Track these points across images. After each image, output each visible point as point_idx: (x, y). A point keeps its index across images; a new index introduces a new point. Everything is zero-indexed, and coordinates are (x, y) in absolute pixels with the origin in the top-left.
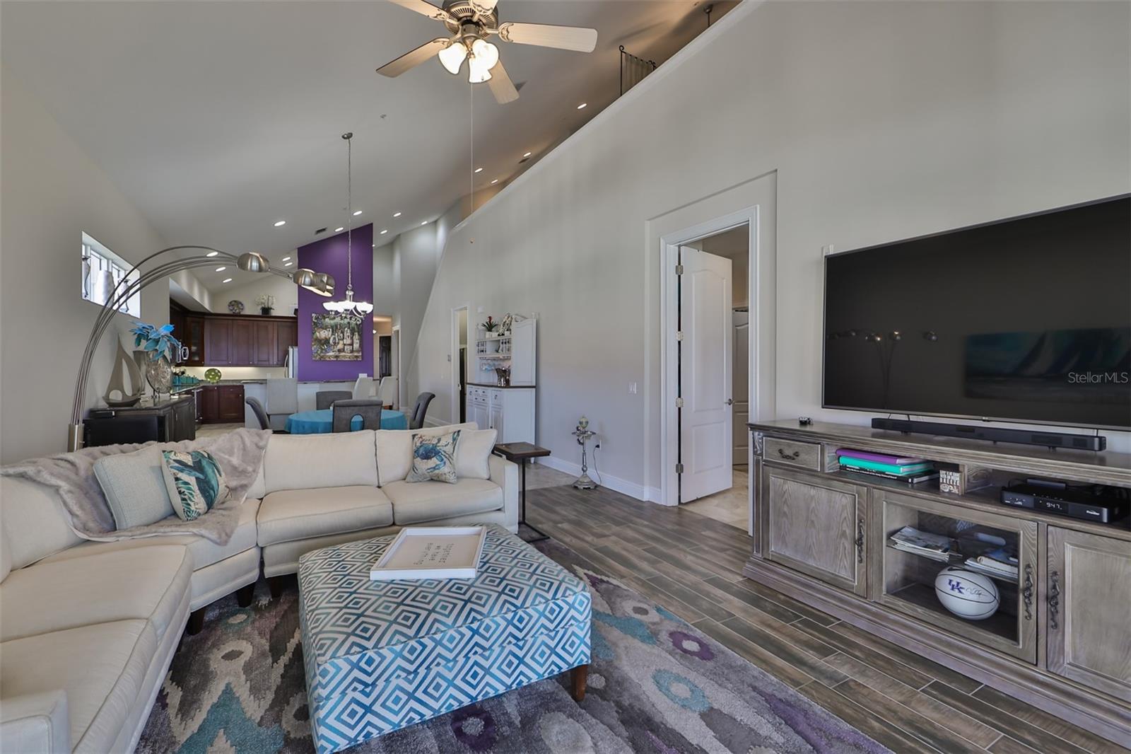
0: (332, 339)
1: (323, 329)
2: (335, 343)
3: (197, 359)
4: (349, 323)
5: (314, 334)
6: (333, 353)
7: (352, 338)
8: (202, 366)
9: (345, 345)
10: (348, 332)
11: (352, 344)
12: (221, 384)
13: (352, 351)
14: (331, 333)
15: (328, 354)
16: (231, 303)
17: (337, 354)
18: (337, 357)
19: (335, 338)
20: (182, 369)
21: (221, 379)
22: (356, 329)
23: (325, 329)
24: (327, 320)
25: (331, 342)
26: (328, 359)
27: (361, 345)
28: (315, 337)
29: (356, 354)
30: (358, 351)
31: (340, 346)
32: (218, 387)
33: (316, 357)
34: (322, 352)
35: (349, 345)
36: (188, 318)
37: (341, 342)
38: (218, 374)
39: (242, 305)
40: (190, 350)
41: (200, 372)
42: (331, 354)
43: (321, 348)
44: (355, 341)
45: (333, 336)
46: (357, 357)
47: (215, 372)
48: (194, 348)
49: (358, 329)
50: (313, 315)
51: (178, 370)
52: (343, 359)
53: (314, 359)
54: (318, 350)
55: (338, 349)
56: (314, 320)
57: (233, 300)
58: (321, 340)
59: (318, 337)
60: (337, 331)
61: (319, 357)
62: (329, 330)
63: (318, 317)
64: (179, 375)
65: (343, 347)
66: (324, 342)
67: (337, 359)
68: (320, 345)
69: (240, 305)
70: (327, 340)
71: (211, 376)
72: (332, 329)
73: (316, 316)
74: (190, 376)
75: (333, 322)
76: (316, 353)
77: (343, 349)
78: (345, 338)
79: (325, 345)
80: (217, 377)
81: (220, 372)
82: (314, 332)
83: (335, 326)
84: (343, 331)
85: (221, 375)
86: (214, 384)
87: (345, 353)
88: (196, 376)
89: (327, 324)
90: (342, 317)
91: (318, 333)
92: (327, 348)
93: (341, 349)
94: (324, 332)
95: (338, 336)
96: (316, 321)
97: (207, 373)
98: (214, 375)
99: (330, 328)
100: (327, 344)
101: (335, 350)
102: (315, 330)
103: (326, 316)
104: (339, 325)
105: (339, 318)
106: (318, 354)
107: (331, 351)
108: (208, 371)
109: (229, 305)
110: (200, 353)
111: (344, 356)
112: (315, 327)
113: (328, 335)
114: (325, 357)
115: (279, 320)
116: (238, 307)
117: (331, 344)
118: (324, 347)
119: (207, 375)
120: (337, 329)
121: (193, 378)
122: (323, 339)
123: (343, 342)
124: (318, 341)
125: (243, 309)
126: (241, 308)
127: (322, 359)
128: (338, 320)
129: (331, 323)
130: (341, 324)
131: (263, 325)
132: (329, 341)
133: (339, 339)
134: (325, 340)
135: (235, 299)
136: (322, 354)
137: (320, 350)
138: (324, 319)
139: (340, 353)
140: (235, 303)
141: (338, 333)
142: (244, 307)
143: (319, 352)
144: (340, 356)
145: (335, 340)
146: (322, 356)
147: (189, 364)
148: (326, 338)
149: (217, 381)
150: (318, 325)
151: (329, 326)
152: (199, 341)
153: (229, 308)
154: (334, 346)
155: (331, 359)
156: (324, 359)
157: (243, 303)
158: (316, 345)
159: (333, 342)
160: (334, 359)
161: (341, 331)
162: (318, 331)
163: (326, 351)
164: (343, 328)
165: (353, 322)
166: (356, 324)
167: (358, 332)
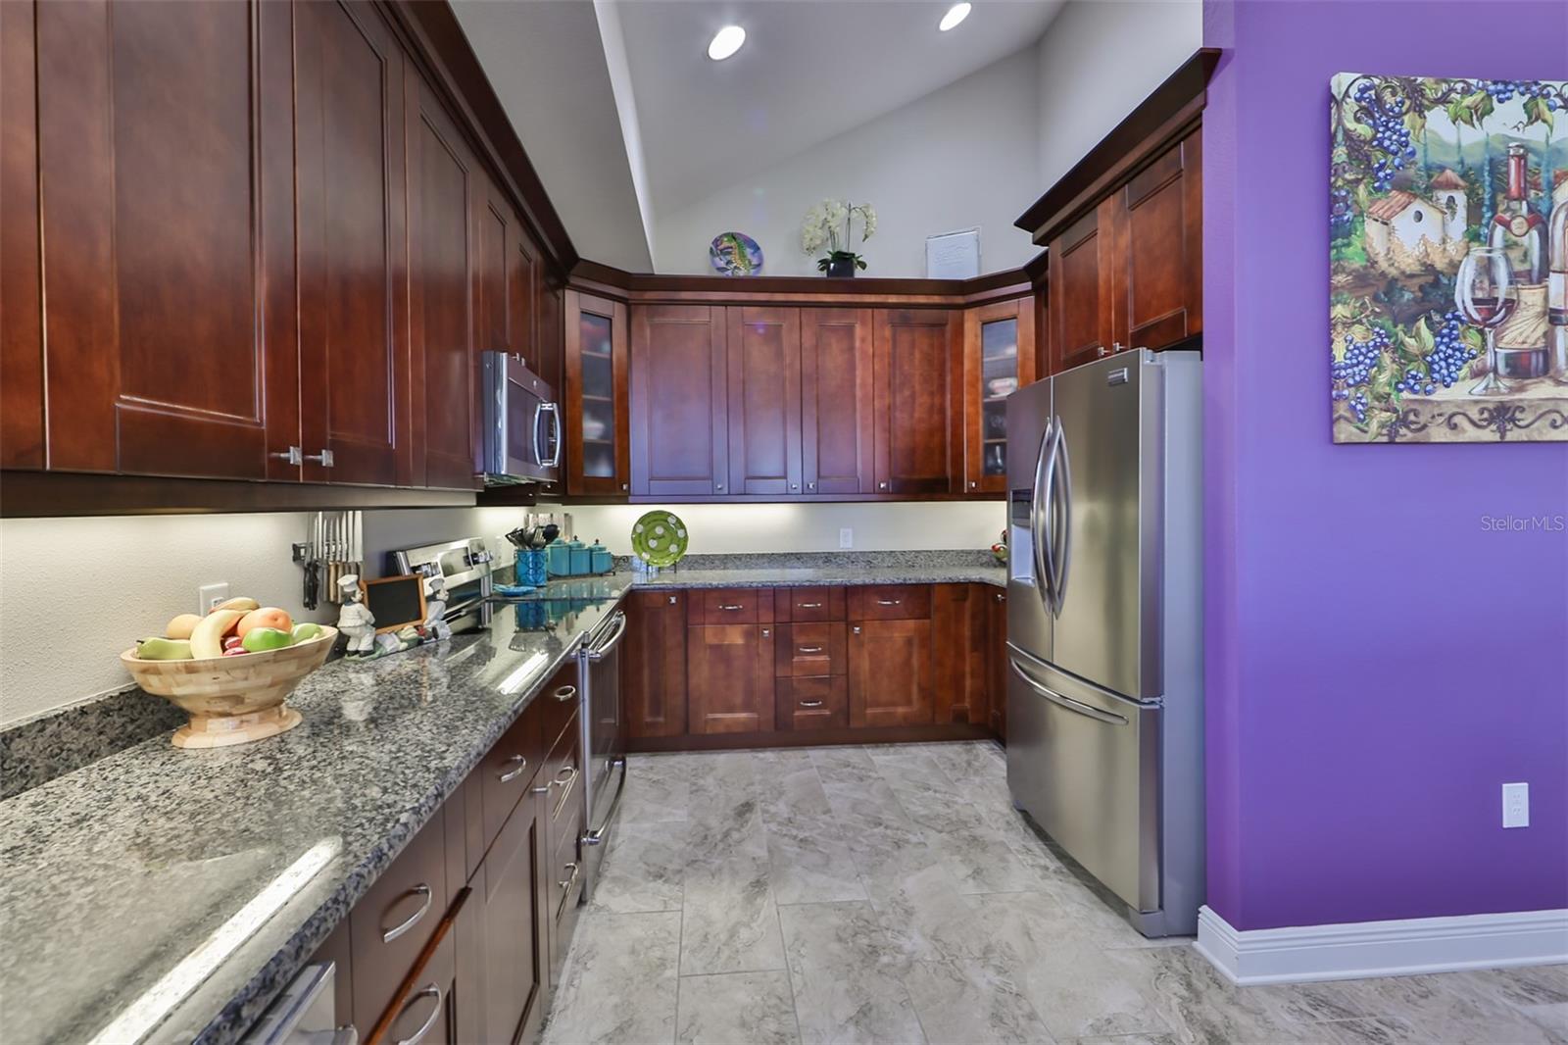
0: (1467, 274)
1: (1405, 187)
2: (1487, 304)
3: (603, 471)
6: (1479, 386)
8: (623, 499)
9: (1554, 318)
12: (688, 578)
14: (1459, 224)
15: (1441, 394)
16: (717, 242)
17: (1505, 390)
18: (1502, 414)
19: (1487, 268)
20: (546, 515)
21: (685, 554)
23: (1427, 193)
24: (1438, 119)
25: (1463, 294)
26: (1439, 434)
28: (1353, 256)
31: (1523, 331)
32: (684, 593)
33: (1360, 417)
34: (1402, 381)
36: (571, 297)
37: (1531, 297)
38: (675, 531)
39: (757, 248)
41: (614, 527)
43: (1399, 347)
45: (1478, 251)
47: (667, 528)
48: (594, 426)
50: (1342, 80)
53: (1345, 432)
54: (1376, 363)
55: (1508, 357)
56: (1351, 125)
57: (726, 235)
58: (1395, 280)
59: (1373, 263)
60: (1501, 208)
61: (1386, 415)
62: (1451, 199)
63: (1379, 100)
64: (537, 545)
65: (1545, 334)
66: (1414, 299)
67: (1510, 436)
68: (1389, 324)
69: (748, 251)
70: (1436, 284)
71: (653, 544)
72: (1471, 194)
73: (1363, 91)
74: (580, 546)
75: (1472, 138)
76: (1357, 385)
77: (1547, 353)
78: (1556, 265)
79: (1423, 320)
80: (673, 548)
81: (682, 527)
82: (1349, 215)
83: (1491, 172)
84: (1543, 207)
85: (686, 537)
86: (668, 580)
87: (1559, 383)
88: (601, 544)
89: (1436, 157)
90: (1534, 98)
91: (1372, 229)
92: (1437, 345)
93: (1528, 353)
94: (1419, 216)
95: (1508, 246)
96: (1363, 130)
97: (640, 529)
98: (662, 537)
99: (1456, 187)
100: (1436, 318)
101: (1489, 359)
102: (1356, 202)
103: (1431, 87)
104: (1513, 162)
105: (1518, 101)
106: (1379, 398)
107: (1465, 370)
108: (641, 521)
109: (711, 249)
110: (613, 446)
111: (1550, 405)
112: (1358, 181)
113: (1444, 241)
114: (1422, 419)
115: (893, 299)
116: (743, 256)
117: (1461, 312)
118: (1417, 336)
119: (639, 540)
120: (1500, 197)
121: (591, 550)
122: (1412, 276)
123: (1546, 298)
124: (1370, 290)
125: (759, 265)
126: (755, 262)
127: (1405, 435)
128: (1507, 117)
129: (1464, 144)
130: (1531, 158)
131: (836, 319)
132: (1452, 287)
133: (1514, 277)
134: (1421, 281)
135: (728, 231)
136: (1406, 395)
137: (1387, 358)
138: (1420, 110)
139: (1521, 389)
140: (733, 244)
141: (1507, 225)
142: (761, 258)
143: (1383, 378)
144: (1522, 410)
145: (1493, 282)
146: (1406, 414)
147: (570, 493)
148: (1429, 268)
149: (675, 565)
150: (1378, 158)
151: (1448, 172)
152: (612, 397)
153: (713, 262)
154: (1481, 332)
155: (1464, 431)
156: (1420, 437)
157: (760, 245)
158: (1360, 322)
159: (1476, 301)
160: (1489, 435)
161: (1530, 210)
162: (1381, 208)
163: (1430, 370)
164: (1543, 181)
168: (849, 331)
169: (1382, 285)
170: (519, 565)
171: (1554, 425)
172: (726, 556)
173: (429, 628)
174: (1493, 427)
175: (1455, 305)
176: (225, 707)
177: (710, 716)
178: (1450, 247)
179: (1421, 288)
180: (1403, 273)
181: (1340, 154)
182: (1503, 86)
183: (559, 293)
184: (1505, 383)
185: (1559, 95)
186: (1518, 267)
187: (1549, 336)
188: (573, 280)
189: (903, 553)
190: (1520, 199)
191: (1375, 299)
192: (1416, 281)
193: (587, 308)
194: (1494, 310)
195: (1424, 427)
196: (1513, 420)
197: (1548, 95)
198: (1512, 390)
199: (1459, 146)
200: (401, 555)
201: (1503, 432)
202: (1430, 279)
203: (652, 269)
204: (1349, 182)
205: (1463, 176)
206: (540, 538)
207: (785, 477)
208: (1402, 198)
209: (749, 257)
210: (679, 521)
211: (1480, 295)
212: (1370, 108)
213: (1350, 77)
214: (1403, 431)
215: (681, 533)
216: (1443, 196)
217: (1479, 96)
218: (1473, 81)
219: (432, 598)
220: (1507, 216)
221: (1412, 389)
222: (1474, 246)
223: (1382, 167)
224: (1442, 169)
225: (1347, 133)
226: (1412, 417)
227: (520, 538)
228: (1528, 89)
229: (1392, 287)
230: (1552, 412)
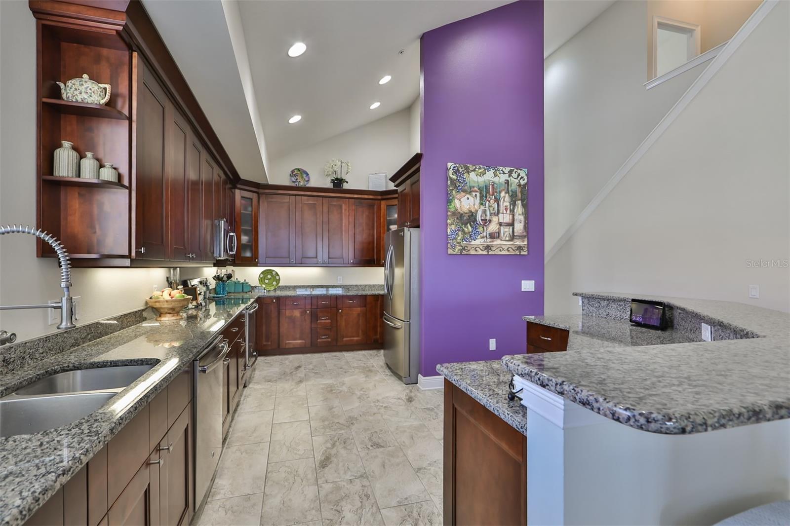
0: (480, 213)
1: (465, 191)
2: (485, 221)
3: (248, 254)
4: (507, 182)
5: (449, 201)
6: (482, 240)
7: (512, 212)
8: (256, 265)
9: (500, 224)
10: (505, 201)
11: (512, 224)
12: (279, 293)
13: (513, 237)
14: (478, 201)
15: (473, 242)
16: (293, 171)
18: (488, 248)
19: (485, 212)
20: (229, 269)
21: (279, 285)
22: (519, 195)
23: (470, 193)
24: (472, 175)
25: (479, 218)
26: (473, 252)
27: (526, 227)
28: (452, 208)
29: (518, 243)
30: (521, 237)
31: (493, 227)
32: (278, 298)
33: (453, 248)
34: (464, 239)
35: (508, 225)
36: (237, 192)
37: (495, 219)
38: (276, 277)
39: (307, 174)
40: (239, 239)
41: (251, 275)
43: (463, 230)
44: (516, 218)
45: (482, 207)
46: (520, 248)
47: (272, 276)
48: (244, 237)
49: (522, 192)
50: (449, 165)
51: (223, 271)
52: (498, 253)
53: (450, 251)
54: (457, 234)
55: (489, 233)
56: (451, 176)
57: (296, 169)
58: (462, 214)
59: (457, 210)
60: (488, 197)
61: (459, 247)
62: (476, 195)
63: (458, 170)
64: (224, 281)
65: (498, 228)
66: (467, 219)
67: (490, 253)
68: (461, 225)
69: (304, 175)
70: (472, 215)
71: (267, 281)
72: (481, 193)
73: (454, 167)
74: (239, 282)
75: (481, 180)
76: (453, 240)
77: (499, 233)
78: (501, 211)
79: (469, 225)
80: (274, 283)
81: (278, 275)
82: (451, 198)
83: (486, 188)
84: (498, 198)
85: (279, 279)
86: (272, 294)
87: (502, 240)
88: (247, 281)
89: (472, 184)
90: (496, 171)
91: (457, 201)
92: (472, 230)
93: (495, 233)
94: (468, 199)
95: (490, 206)
96: (454, 177)
97: (262, 276)
98: (270, 279)
99: (477, 192)
100: (472, 224)
101: (485, 234)
102: (453, 195)
103: (471, 167)
104: (491, 186)
105: (492, 171)
106: (458, 243)
107: (479, 237)
108: (262, 273)
109: (290, 174)
110: (252, 245)
111: (499, 246)
112: (453, 190)
113: (474, 205)
114: (468, 249)
115: (356, 196)
116: (302, 177)
117: (478, 222)
118: (467, 228)
119: (261, 280)
120: (488, 194)
121: (243, 284)
122: (466, 213)
123: (499, 219)
124: (456, 216)
125: (308, 181)
126: (307, 179)
127: (464, 252)
128: (489, 175)
129: (479, 181)
130: (495, 185)
131: (336, 203)
132: (476, 216)
133: (491, 214)
134: (469, 214)
135: (298, 168)
136: (464, 242)
137: (460, 233)
138: (468, 173)
139: (493, 242)
140: (299, 172)
141: (489, 201)
142: (309, 178)
143: (459, 238)
144: (493, 247)
145: (486, 215)
146: (465, 247)
147: (236, 262)
148: (471, 211)
149: (275, 289)
150: (458, 184)
151: (475, 188)
152: (252, 227)
153: (291, 179)
154: (483, 227)
155: (479, 252)
156: (467, 253)
157: (308, 173)
158: (454, 224)
159: (482, 220)
160: (485, 253)
161: (495, 198)
162: (458, 196)
163: (471, 236)
164: (498, 191)
165: (514, 182)
166: (520, 185)
167: (522, 201)
168: (341, 206)
169: (459, 215)
170: (217, 288)
171: (500, 251)
172: (295, 286)
173: (199, 302)
174: (486, 251)
175: (476, 220)
176: (171, 311)
177: (287, 342)
178: (476, 206)
179: (469, 216)
180: (464, 212)
181: (449, 182)
182: (489, 167)
183: (233, 190)
184: (489, 240)
185: (502, 170)
186: (492, 212)
187: (499, 229)
188: (239, 186)
189: (361, 285)
190: (492, 195)
191: (457, 218)
192: (468, 214)
193: (243, 195)
194: (486, 222)
195: (469, 250)
196: (491, 249)
197: (499, 170)
198: (490, 242)
199: (478, 182)
200: (188, 281)
201: (488, 252)
202: (471, 214)
203: (268, 181)
204: (451, 190)
205: (479, 189)
206: (225, 279)
207: (316, 258)
208: (464, 194)
209: (304, 177)
210: (277, 273)
211: (483, 218)
212: (456, 172)
213: (452, 164)
214: (464, 251)
215: (277, 278)
216: (474, 194)
217: (483, 170)
218: (481, 166)
219: (200, 294)
220: (489, 199)
221: (466, 241)
222: (481, 206)
223: (459, 186)
224: (474, 187)
225: (450, 177)
226: (466, 248)
227: (217, 278)
228: (494, 169)
229: (461, 216)
230: (500, 247)
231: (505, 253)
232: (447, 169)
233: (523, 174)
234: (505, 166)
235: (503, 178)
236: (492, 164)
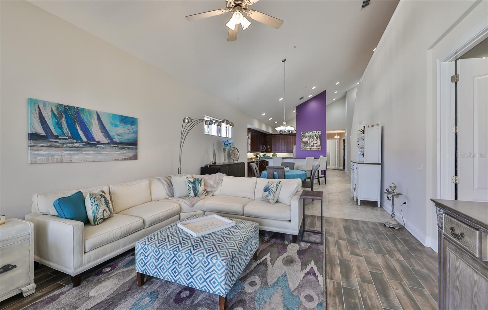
0: (309, 141)
1: (305, 137)
2: (310, 143)
3: (270, 150)
4: (315, 134)
5: (302, 139)
6: (309, 147)
7: (317, 141)
8: (271, 152)
9: (314, 143)
10: (315, 138)
11: (317, 143)
14: (308, 139)
17: (311, 147)
18: (311, 149)
19: (310, 141)
21: (277, 157)
22: (319, 137)
23: (306, 137)
24: (307, 134)
25: (308, 142)
26: (307, 150)
27: (321, 144)
28: (302, 141)
29: (318, 147)
30: (319, 146)
31: (312, 144)
33: (302, 149)
34: (305, 147)
35: (316, 143)
37: (312, 142)
38: (276, 155)
40: (267, 147)
41: (271, 155)
42: (308, 147)
44: (318, 142)
46: (319, 148)
48: (269, 147)
49: (319, 136)
52: (313, 149)
54: (303, 146)
63: (304, 133)
68: (304, 144)
72: (309, 137)
75: (309, 134)
77: (313, 145)
79: (306, 144)
91: (303, 140)
94: (306, 139)
96: (303, 135)
103: (307, 132)
104: (311, 135)
105: (312, 132)
108: (273, 154)
112: (302, 137)
119: (273, 156)
127: (305, 150)
128: (311, 133)
147: (267, 152)
148: (306, 141)
152: (270, 144)
165: (317, 134)
166: (319, 135)
167: (319, 138)
182: (311, 132)
207: (285, 150)
217: (309, 132)
227: (263, 155)
229: (304, 142)
230: (314, 148)
231: (314, 150)
232: (301, 133)
233: (320, 132)
234: (315, 131)
235: (314, 134)
236: (312, 131)
